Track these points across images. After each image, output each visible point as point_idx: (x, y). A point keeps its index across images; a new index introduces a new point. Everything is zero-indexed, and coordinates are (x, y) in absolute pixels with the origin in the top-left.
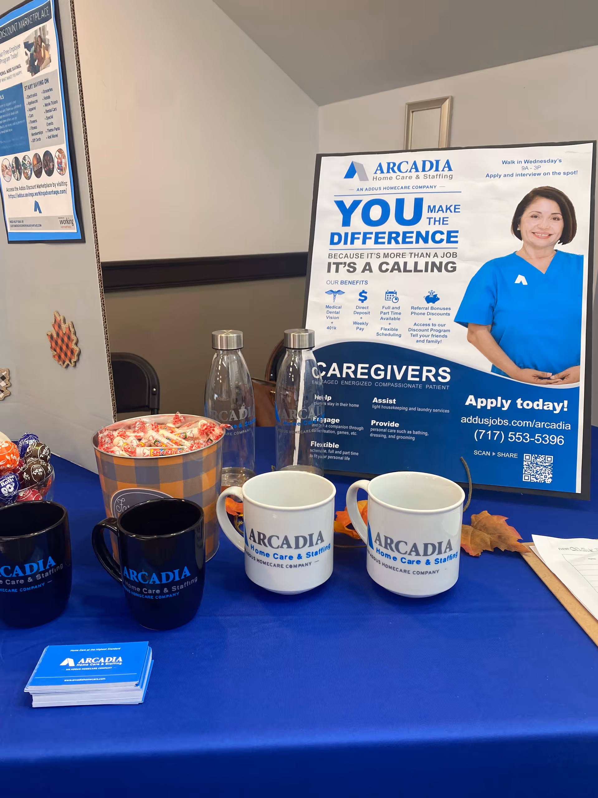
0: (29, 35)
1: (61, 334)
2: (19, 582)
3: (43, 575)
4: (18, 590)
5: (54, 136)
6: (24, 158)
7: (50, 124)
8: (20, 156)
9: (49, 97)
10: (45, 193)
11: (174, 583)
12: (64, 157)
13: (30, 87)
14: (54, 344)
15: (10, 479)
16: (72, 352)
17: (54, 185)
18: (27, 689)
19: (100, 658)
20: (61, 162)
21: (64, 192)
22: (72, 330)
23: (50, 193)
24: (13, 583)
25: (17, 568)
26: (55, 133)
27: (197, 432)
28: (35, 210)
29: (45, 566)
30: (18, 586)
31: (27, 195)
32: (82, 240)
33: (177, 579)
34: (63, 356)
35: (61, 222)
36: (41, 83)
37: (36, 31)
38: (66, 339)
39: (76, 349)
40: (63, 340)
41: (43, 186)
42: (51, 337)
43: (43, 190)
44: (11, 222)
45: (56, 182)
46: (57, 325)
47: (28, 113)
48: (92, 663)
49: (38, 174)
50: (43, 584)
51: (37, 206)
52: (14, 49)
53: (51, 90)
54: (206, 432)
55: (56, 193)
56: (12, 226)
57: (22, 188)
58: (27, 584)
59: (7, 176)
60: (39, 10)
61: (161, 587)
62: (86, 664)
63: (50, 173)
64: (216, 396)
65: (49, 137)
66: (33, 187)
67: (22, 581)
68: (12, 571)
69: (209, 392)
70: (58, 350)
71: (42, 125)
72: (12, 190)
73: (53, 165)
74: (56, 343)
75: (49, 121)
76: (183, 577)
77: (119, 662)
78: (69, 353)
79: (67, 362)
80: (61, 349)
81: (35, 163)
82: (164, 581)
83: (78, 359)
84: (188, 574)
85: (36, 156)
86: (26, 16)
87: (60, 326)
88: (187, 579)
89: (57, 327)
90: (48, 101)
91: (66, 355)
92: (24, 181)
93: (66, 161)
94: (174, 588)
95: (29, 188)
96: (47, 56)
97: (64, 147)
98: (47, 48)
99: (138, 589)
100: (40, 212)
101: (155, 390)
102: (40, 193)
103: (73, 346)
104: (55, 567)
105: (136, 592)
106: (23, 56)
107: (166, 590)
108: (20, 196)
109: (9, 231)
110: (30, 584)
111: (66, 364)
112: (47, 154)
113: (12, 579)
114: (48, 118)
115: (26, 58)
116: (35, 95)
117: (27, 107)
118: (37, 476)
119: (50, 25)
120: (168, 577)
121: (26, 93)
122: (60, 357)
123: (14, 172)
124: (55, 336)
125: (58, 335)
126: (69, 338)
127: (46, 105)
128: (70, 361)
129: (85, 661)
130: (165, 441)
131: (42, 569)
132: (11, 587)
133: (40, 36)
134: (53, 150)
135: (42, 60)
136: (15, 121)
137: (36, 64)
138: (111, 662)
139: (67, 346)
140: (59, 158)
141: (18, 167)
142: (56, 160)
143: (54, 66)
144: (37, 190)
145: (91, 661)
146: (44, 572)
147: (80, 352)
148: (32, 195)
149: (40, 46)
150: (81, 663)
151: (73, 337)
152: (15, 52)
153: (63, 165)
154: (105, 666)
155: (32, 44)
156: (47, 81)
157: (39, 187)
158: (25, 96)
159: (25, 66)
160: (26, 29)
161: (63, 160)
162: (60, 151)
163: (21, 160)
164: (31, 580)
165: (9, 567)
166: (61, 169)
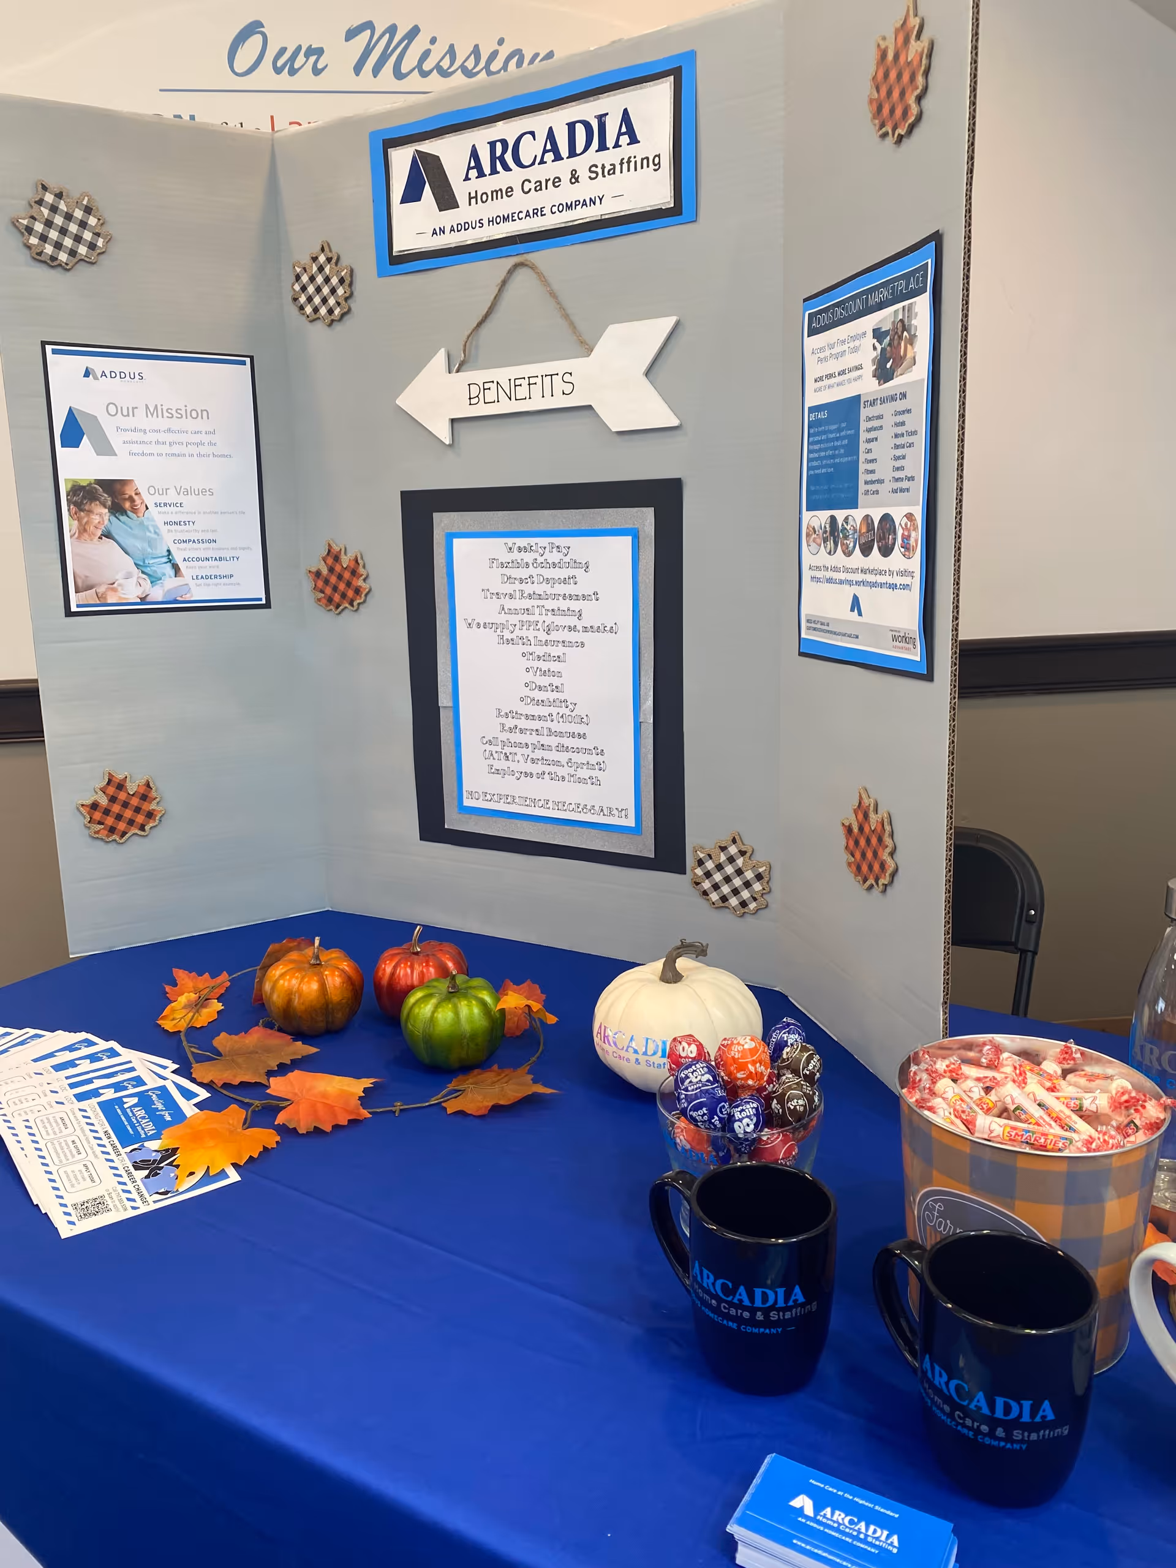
0: (883, 318)
1: (867, 830)
2: (741, 1314)
3: (781, 1314)
4: (739, 1327)
5: (902, 490)
6: (846, 520)
7: (898, 469)
8: (840, 515)
9: (903, 424)
10: (873, 585)
11: (1016, 1423)
12: (915, 529)
13: (873, 403)
14: (851, 843)
15: (750, 1108)
16: (883, 866)
17: (891, 573)
18: (731, 1528)
19: (859, 1522)
20: (909, 536)
21: (906, 587)
22: (887, 828)
23: (881, 585)
24: (733, 1312)
25: (742, 1289)
26: (905, 484)
27: (1106, 1103)
28: (852, 610)
29: (786, 1300)
30: (739, 1320)
31: (841, 582)
32: (929, 677)
33: (1026, 1418)
34: (865, 868)
35: (894, 638)
36: (893, 398)
37: (896, 312)
38: (874, 841)
39: (890, 864)
40: (868, 841)
41: (871, 571)
42: (849, 830)
43: (871, 578)
44: (808, 621)
45: (895, 568)
46: (863, 811)
47: (863, 446)
48: (844, 1524)
49: (866, 551)
50: (780, 1330)
51: (856, 604)
52: (854, 338)
53: (909, 411)
54: (1126, 1104)
55: (893, 587)
56: (808, 628)
57: (836, 569)
58: (753, 1322)
59: (813, 545)
60: (906, 277)
61: (993, 1423)
62: (834, 1522)
63: (886, 552)
64: (1161, 1005)
65: (895, 491)
66: (854, 571)
67: (746, 1315)
68: (733, 1292)
69: (1149, 992)
70: (858, 855)
71: (884, 469)
72: (818, 568)
73: (895, 539)
74: (857, 843)
75: (898, 464)
76: (1038, 1419)
77: (891, 1544)
78: (876, 867)
79: (871, 881)
80: (864, 855)
81: (864, 530)
82: (999, 1413)
83: (892, 882)
84: (1051, 1416)
85: (867, 518)
86: (883, 285)
87: (866, 816)
88: (1045, 1424)
89: (861, 816)
90: (900, 430)
91: (871, 867)
92: (839, 558)
93: (917, 537)
94: (1017, 1434)
95: (847, 570)
96: (909, 355)
97: (918, 512)
98: (912, 340)
99: (947, 1408)
100: (860, 614)
101: (1033, 912)
102: (863, 583)
103: (885, 856)
104: (803, 1305)
105: (942, 1410)
106: (868, 353)
107: (1000, 1432)
108: (830, 581)
109: (803, 635)
110: (758, 1324)
111: (868, 883)
112: (886, 518)
113: (731, 1304)
114: (897, 458)
115: (874, 354)
116: (880, 417)
117: (863, 436)
118: (794, 1112)
119: (922, 304)
120: (1007, 1409)
121: (865, 413)
122: (859, 868)
123: (825, 540)
124: (856, 830)
125: (861, 829)
126: (880, 840)
127: (896, 436)
128: (877, 880)
129: (833, 1514)
130: (1037, 1112)
131: (781, 1303)
132: (727, 1316)
133: (902, 321)
134: (898, 515)
135: (899, 360)
136: (840, 456)
137: (888, 366)
138: (877, 1539)
139: (875, 854)
140: (906, 528)
141: (834, 533)
142: (900, 532)
143: (921, 371)
144: (860, 577)
145: (843, 1519)
146: (785, 1309)
147: (896, 870)
148: (850, 583)
149: (900, 337)
150: (824, 1516)
151: (887, 840)
152: (857, 343)
153: (912, 542)
154: (865, 1541)
155: (887, 333)
156: (904, 395)
157: (864, 571)
158: (863, 417)
159: (869, 368)
160: (880, 306)
161: (913, 534)
162: (910, 516)
163: (840, 521)
164: (761, 1318)
165: (730, 1285)
166: (906, 547)
